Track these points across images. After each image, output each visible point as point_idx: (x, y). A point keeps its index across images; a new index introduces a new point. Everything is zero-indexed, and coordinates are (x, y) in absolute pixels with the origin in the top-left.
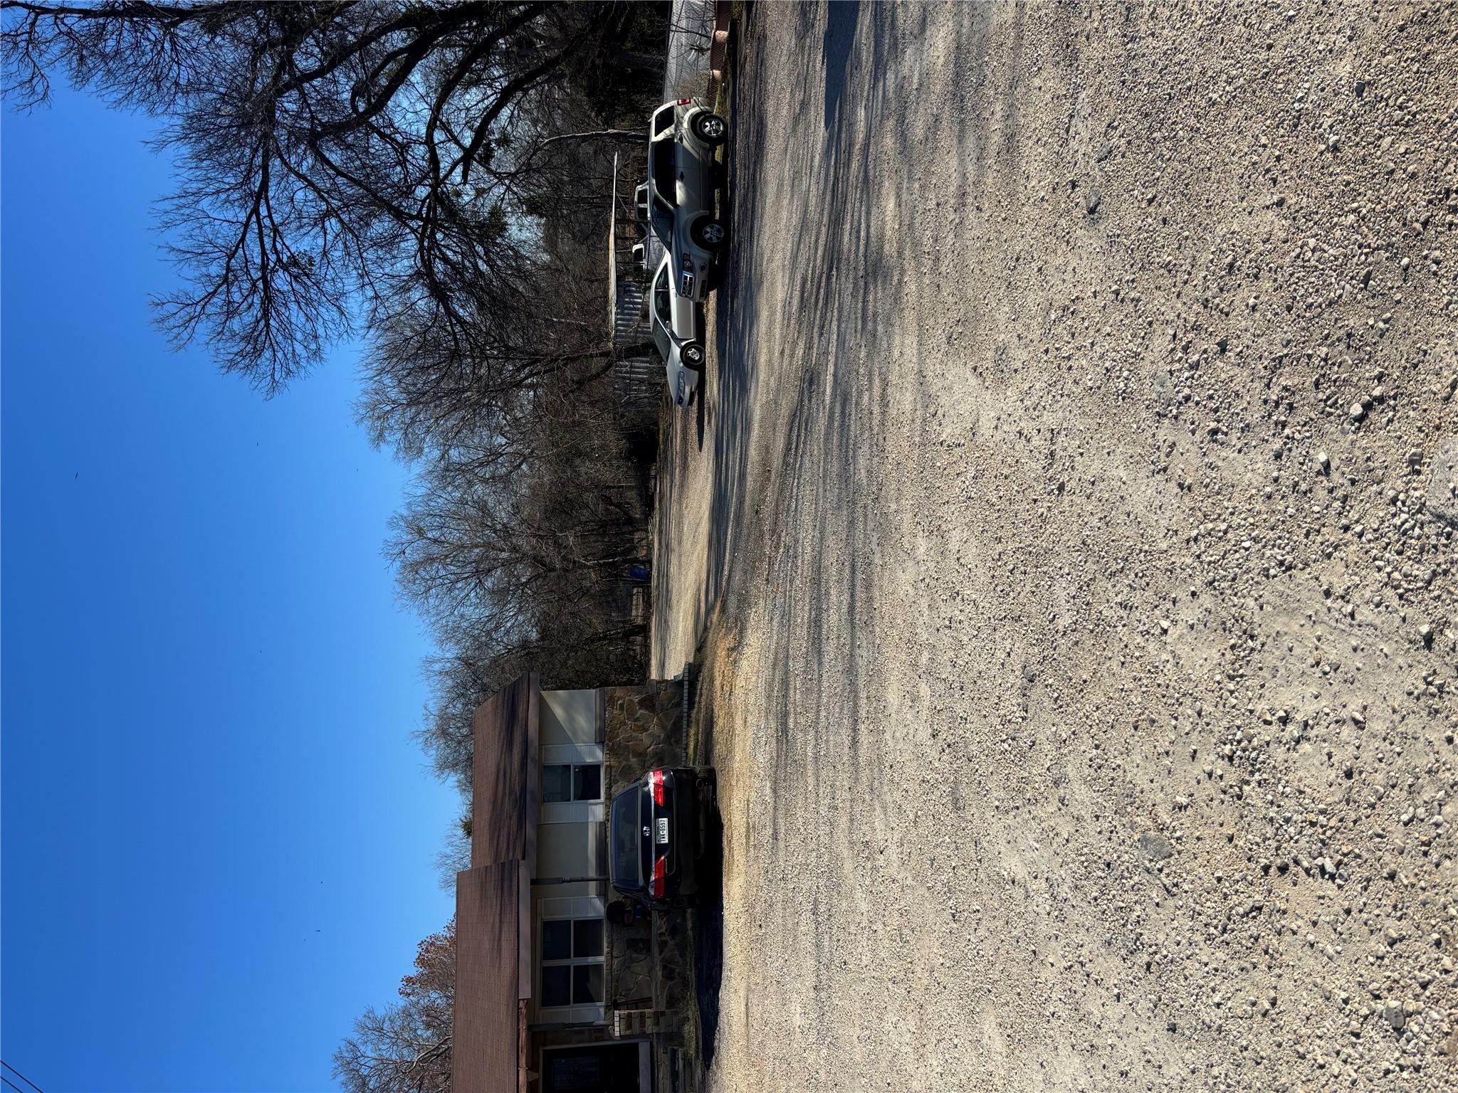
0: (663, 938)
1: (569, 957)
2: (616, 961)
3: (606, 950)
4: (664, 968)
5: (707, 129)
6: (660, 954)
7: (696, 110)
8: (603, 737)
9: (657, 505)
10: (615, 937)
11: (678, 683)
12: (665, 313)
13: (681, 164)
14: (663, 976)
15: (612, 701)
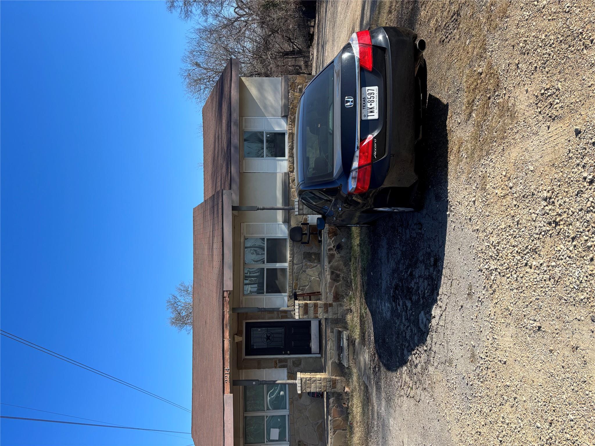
0: (331, 252)
1: (263, 263)
2: (295, 266)
4: (332, 273)
6: (329, 263)
8: (287, 113)
10: (295, 251)
14: (331, 279)
15: (294, 86)
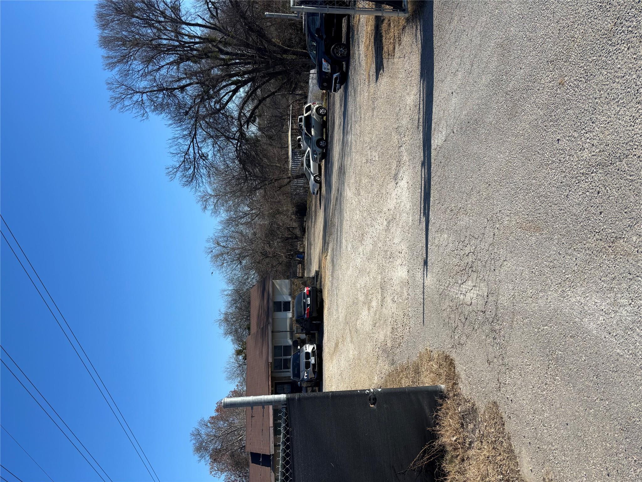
3: (292, 354)
5: (321, 112)
7: (317, 106)
9: (306, 231)
11: (313, 278)
12: (309, 165)
13: (313, 123)
15: (293, 283)
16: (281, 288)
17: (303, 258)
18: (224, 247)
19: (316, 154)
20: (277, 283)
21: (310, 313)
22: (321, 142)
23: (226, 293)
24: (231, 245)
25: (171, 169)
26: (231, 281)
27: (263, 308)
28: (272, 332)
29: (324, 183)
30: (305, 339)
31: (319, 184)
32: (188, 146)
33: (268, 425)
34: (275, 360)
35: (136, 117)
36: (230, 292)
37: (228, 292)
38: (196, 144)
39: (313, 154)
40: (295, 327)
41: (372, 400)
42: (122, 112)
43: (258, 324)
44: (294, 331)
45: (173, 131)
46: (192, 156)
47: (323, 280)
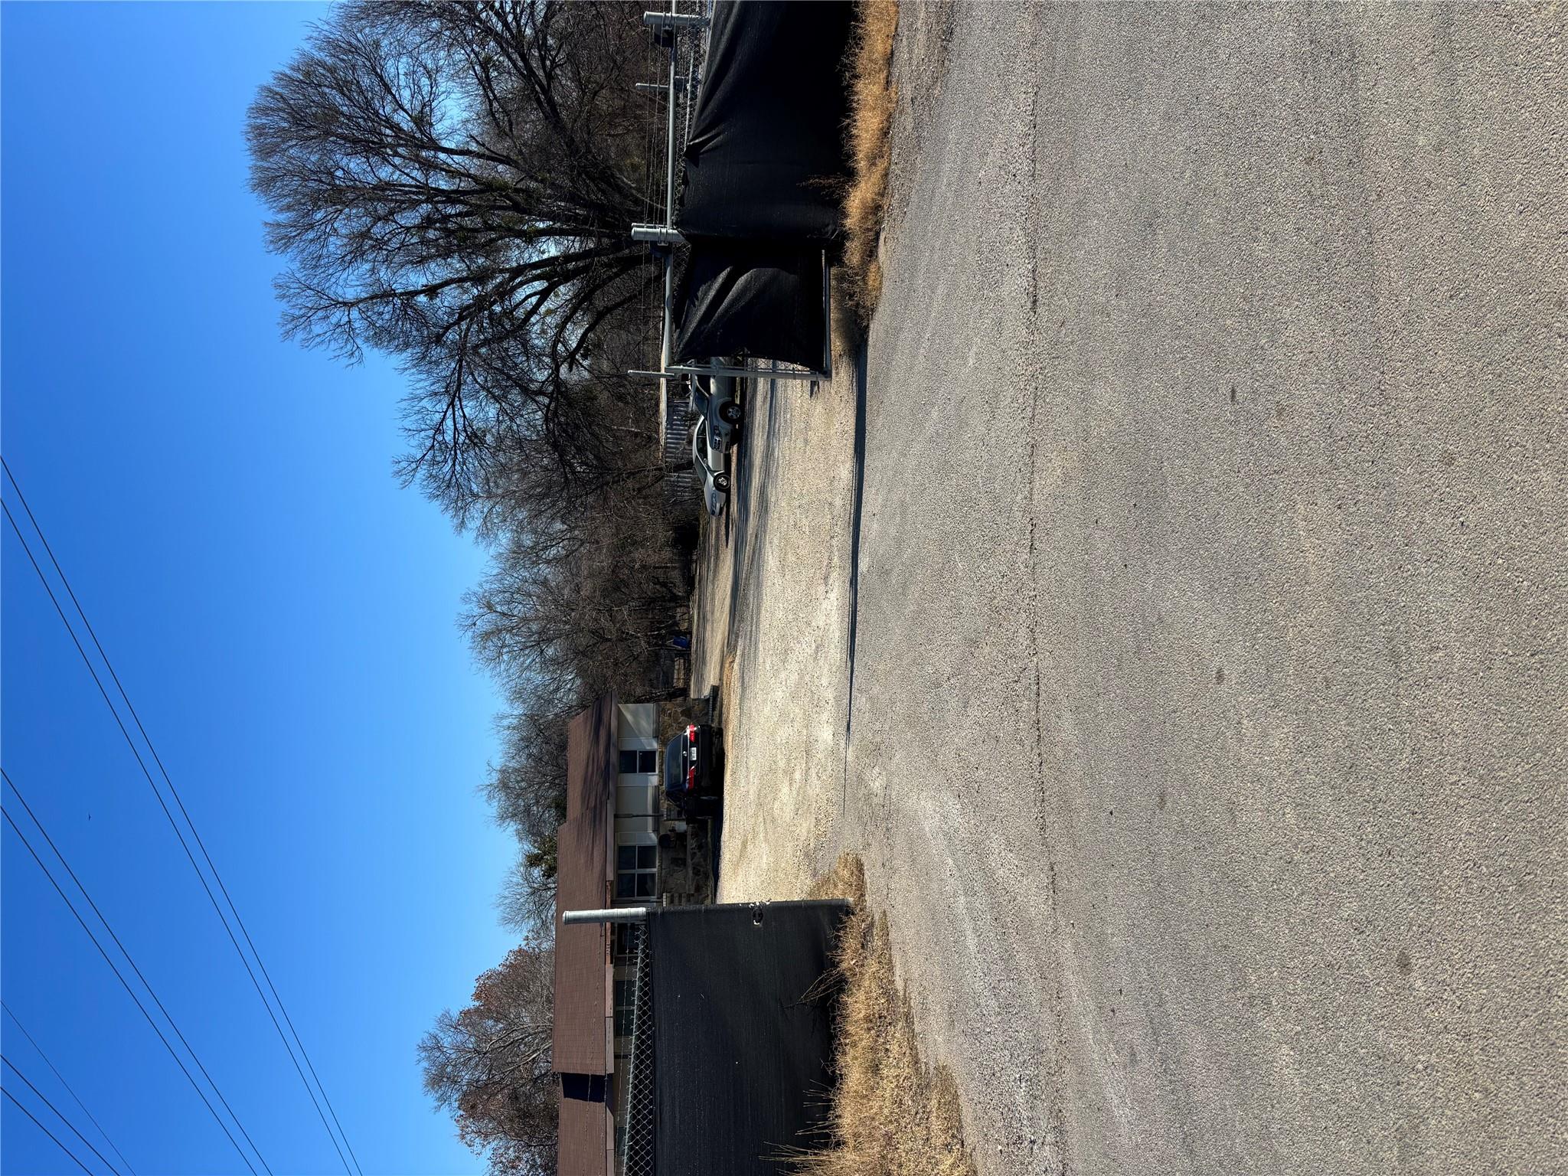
1: (635, 868)
2: (664, 871)
3: (657, 864)
4: (694, 868)
8: (658, 735)
9: (697, 585)
10: (664, 856)
11: (708, 700)
12: (703, 451)
14: (693, 873)
15: (664, 711)
16: (637, 723)
17: (689, 645)
18: (504, 614)
19: (719, 435)
20: (629, 711)
21: (696, 779)
22: (731, 410)
23: (506, 722)
24: (518, 610)
25: (404, 464)
26: (518, 695)
27: (596, 760)
28: (616, 816)
29: (736, 494)
30: (686, 832)
31: (725, 494)
32: (443, 414)
33: (603, 1012)
34: (619, 877)
35: (335, 357)
36: (515, 721)
37: (510, 720)
38: (460, 411)
39: (713, 434)
40: (666, 806)
41: (757, 916)
42: (307, 347)
43: (585, 797)
44: (663, 815)
45: (411, 383)
46: (449, 437)
47: (724, 710)
